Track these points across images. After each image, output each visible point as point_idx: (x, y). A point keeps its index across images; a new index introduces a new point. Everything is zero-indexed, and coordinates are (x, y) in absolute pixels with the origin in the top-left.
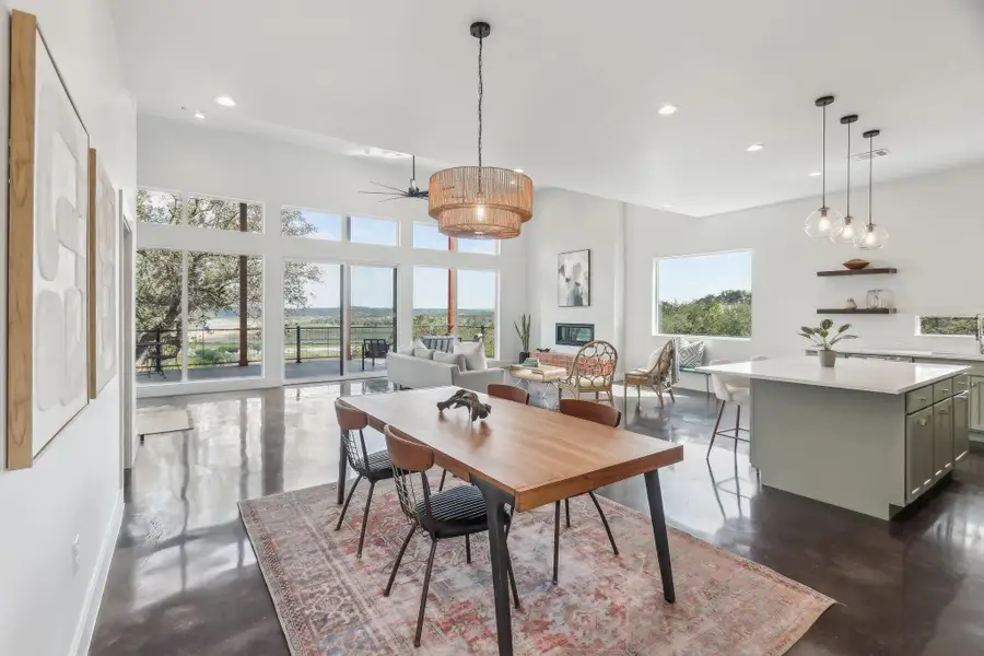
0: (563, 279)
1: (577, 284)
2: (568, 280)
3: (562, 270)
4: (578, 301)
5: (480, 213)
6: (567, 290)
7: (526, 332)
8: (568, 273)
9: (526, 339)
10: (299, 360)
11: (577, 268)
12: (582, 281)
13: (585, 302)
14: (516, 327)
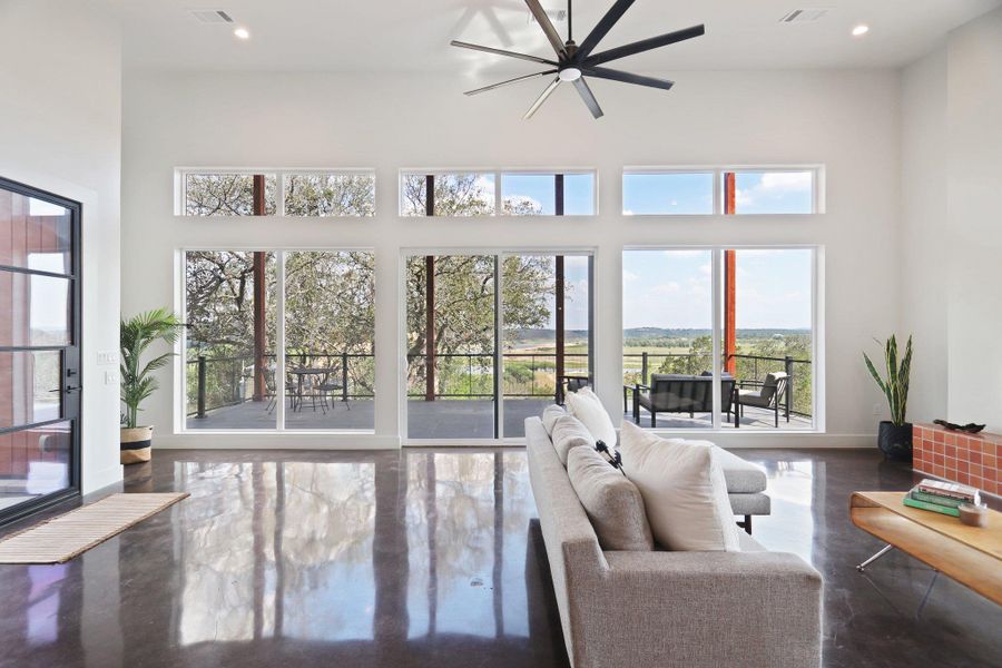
14: (869, 364)
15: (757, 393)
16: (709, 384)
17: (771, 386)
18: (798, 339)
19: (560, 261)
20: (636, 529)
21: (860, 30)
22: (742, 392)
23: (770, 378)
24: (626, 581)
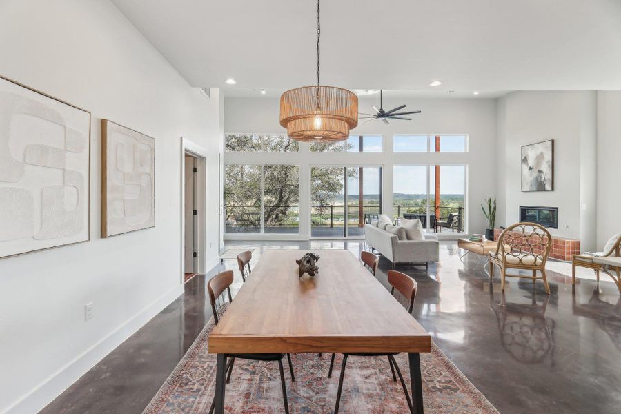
0: (525, 168)
1: (540, 172)
2: (530, 169)
3: (525, 160)
4: (540, 187)
5: (318, 123)
6: (529, 177)
7: (492, 213)
8: (531, 163)
9: (492, 218)
10: (332, 227)
11: (540, 157)
12: (546, 169)
13: (548, 187)
14: (483, 208)
15: (445, 221)
16: (425, 217)
17: (451, 219)
18: (460, 198)
19: (361, 170)
20: (404, 236)
21: (476, 93)
22: (439, 221)
23: (451, 215)
24: (402, 243)
